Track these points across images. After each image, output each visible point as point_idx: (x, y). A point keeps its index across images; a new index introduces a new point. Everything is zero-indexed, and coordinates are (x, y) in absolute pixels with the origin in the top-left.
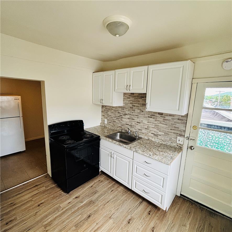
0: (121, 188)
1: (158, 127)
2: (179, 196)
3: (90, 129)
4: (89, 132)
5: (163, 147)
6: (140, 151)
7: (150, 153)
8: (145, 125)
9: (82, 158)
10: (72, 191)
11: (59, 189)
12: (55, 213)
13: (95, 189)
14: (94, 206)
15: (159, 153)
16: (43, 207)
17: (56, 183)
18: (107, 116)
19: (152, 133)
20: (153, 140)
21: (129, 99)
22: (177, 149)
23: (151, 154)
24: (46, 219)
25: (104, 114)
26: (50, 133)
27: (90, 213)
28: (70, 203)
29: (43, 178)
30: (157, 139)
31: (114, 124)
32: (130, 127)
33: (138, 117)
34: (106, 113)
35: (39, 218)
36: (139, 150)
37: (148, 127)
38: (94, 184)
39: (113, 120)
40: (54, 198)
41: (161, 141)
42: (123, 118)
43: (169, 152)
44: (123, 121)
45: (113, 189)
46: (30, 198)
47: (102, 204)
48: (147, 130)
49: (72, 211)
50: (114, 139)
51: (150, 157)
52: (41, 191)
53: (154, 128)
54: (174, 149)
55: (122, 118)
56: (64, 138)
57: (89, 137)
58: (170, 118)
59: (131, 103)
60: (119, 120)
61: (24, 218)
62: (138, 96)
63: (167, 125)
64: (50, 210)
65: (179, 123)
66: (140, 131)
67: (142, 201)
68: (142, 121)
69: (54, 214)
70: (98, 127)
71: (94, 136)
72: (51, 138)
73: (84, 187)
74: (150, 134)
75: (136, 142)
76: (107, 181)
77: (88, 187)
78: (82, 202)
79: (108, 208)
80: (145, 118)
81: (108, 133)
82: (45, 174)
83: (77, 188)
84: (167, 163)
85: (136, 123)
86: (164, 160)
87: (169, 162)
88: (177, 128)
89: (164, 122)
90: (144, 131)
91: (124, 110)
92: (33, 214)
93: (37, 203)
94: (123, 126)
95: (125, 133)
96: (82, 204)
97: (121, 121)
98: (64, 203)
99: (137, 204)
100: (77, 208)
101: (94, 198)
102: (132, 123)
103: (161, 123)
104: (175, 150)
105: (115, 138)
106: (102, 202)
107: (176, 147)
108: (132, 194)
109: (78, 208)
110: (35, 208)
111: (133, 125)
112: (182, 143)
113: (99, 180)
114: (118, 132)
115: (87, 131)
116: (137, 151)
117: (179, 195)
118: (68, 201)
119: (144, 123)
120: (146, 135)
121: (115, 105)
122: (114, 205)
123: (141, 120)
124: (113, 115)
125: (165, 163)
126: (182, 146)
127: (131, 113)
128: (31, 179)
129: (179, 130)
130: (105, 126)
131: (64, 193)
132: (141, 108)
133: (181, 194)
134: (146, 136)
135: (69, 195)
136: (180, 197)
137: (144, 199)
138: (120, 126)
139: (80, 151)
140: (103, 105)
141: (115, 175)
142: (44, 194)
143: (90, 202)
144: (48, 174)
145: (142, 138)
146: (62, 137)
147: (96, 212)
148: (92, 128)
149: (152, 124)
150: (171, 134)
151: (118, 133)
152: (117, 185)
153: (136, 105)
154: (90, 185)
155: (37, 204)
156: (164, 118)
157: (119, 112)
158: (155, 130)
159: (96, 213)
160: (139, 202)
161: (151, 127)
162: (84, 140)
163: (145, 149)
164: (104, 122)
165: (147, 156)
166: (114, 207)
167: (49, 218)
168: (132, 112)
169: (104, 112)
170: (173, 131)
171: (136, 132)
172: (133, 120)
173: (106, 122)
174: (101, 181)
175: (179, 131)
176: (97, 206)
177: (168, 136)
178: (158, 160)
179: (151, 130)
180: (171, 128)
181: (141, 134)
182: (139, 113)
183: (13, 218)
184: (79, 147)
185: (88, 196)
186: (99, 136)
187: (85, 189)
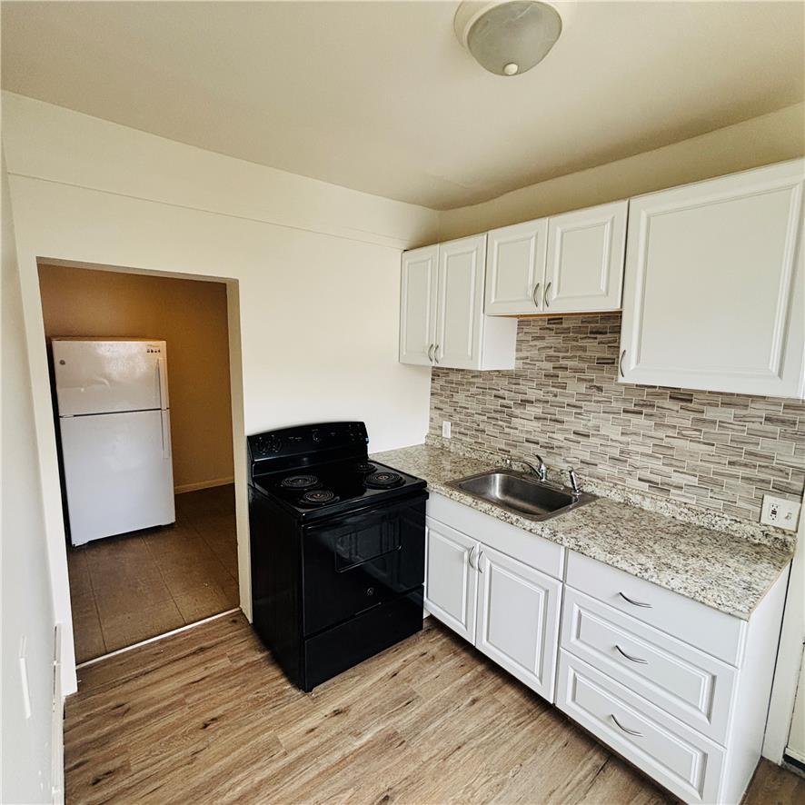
0: (509, 695)
1: (670, 452)
2: (776, 765)
3: (388, 454)
4: (388, 465)
5: (699, 538)
6: (595, 550)
7: (642, 559)
8: (610, 443)
9: (360, 561)
10: (322, 686)
11: (277, 673)
12: (259, 765)
13: (406, 684)
14: (403, 755)
15: (682, 562)
16: (219, 733)
17: (268, 649)
18: (451, 410)
19: (640, 479)
20: (647, 505)
21: (540, 344)
22: (766, 550)
23: (650, 565)
24: (227, 785)
25: (441, 402)
26: (253, 462)
27: (389, 785)
28: (313, 730)
29: (223, 624)
30: (663, 504)
31: (480, 441)
32: (544, 450)
33: (580, 414)
34: (448, 397)
35: (202, 777)
36: (591, 543)
37: (622, 452)
38: (403, 666)
39: (475, 426)
40: (257, 703)
41: (686, 511)
42: (516, 417)
43: (731, 562)
44: (517, 429)
45: (476, 694)
46: (179, 693)
47: (436, 751)
48: (620, 466)
49: (320, 765)
50: (484, 497)
51: (646, 575)
52: (214, 673)
53: (651, 456)
54: (751, 551)
55: (511, 416)
56: (300, 482)
57: (388, 485)
58: (728, 414)
59: (549, 359)
60: (500, 423)
61: (155, 767)
62: (578, 330)
63: (713, 445)
64: (241, 749)
65: (774, 436)
66: (587, 470)
67: (603, 762)
68: (597, 428)
69: (255, 767)
70: (417, 450)
71: (405, 482)
72: (254, 480)
73: (364, 675)
74: (633, 482)
75: (575, 510)
76: (451, 659)
77: (382, 674)
78: (358, 735)
79: (460, 773)
80: (611, 416)
81: (455, 472)
82: (233, 611)
83: (342, 675)
84: (730, 610)
85: (572, 437)
86: (716, 594)
87: (740, 607)
88: (761, 456)
89: (700, 431)
90: (604, 468)
91: (520, 387)
92: (185, 758)
93: (199, 715)
94: (516, 446)
95: (523, 473)
96: (358, 744)
97: (507, 430)
98: (293, 729)
99: (582, 773)
100: (337, 756)
101: (404, 720)
102: (554, 436)
103: (685, 437)
104: (757, 553)
105: (484, 493)
106: (433, 744)
107: (757, 541)
108: (557, 728)
109: (344, 758)
110: (191, 732)
111: (556, 443)
112: (790, 526)
113: (423, 650)
114: (497, 472)
115: (378, 461)
116: (585, 549)
117: (778, 760)
118: (306, 721)
119: (606, 438)
120: (616, 484)
121: (483, 365)
122: (484, 764)
123: (590, 424)
124: (475, 406)
125: (722, 608)
126: (789, 539)
127: (551, 398)
128: (186, 625)
129: (773, 469)
130: (443, 446)
131: (294, 691)
132: (594, 376)
133: (786, 757)
134: (614, 490)
135: (313, 699)
136: (781, 769)
137: (612, 757)
138: (503, 447)
139: (353, 535)
140: (438, 365)
141: (488, 640)
142: (227, 685)
143: (389, 737)
144: (241, 613)
145: (595, 497)
146: (291, 479)
147: (412, 782)
148: (395, 451)
149: (640, 439)
150: (732, 481)
151: (498, 476)
152: (491, 681)
153: (569, 363)
154: (390, 669)
155: (199, 721)
156: (699, 416)
157: (501, 393)
158: (656, 467)
159: (413, 787)
160: (589, 766)
161: (637, 453)
162: (370, 492)
163: (619, 542)
164: (438, 432)
165: (631, 569)
166: (485, 773)
167: (238, 784)
168: (551, 392)
169: (442, 395)
170: (741, 471)
171: (573, 474)
172: (558, 426)
173: (447, 433)
174: (430, 654)
175: (774, 472)
176: (414, 757)
177: (716, 490)
178: (681, 591)
179: (638, 464)
180: (735, 459)
181: (593, 480)
182: (585, 397)
183: (117, 763)
184: (349, 520)
185: (382, 711)
186: (425, 483)
187: (369, 683)
